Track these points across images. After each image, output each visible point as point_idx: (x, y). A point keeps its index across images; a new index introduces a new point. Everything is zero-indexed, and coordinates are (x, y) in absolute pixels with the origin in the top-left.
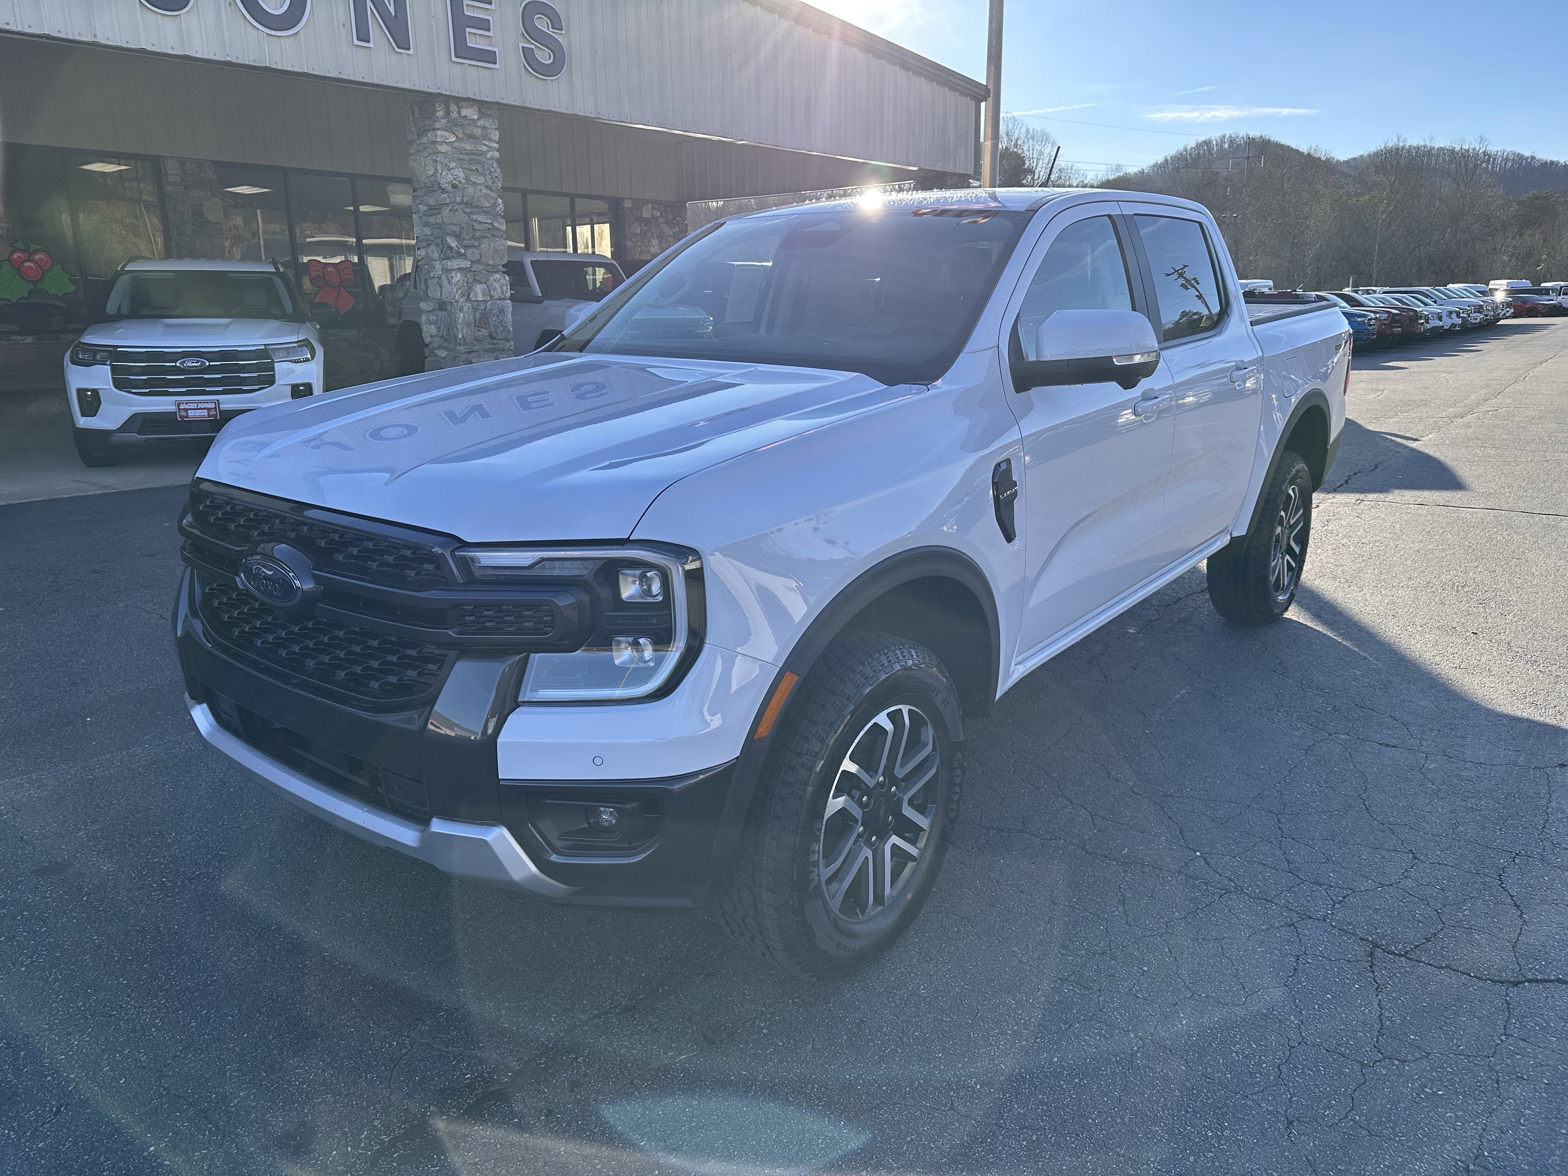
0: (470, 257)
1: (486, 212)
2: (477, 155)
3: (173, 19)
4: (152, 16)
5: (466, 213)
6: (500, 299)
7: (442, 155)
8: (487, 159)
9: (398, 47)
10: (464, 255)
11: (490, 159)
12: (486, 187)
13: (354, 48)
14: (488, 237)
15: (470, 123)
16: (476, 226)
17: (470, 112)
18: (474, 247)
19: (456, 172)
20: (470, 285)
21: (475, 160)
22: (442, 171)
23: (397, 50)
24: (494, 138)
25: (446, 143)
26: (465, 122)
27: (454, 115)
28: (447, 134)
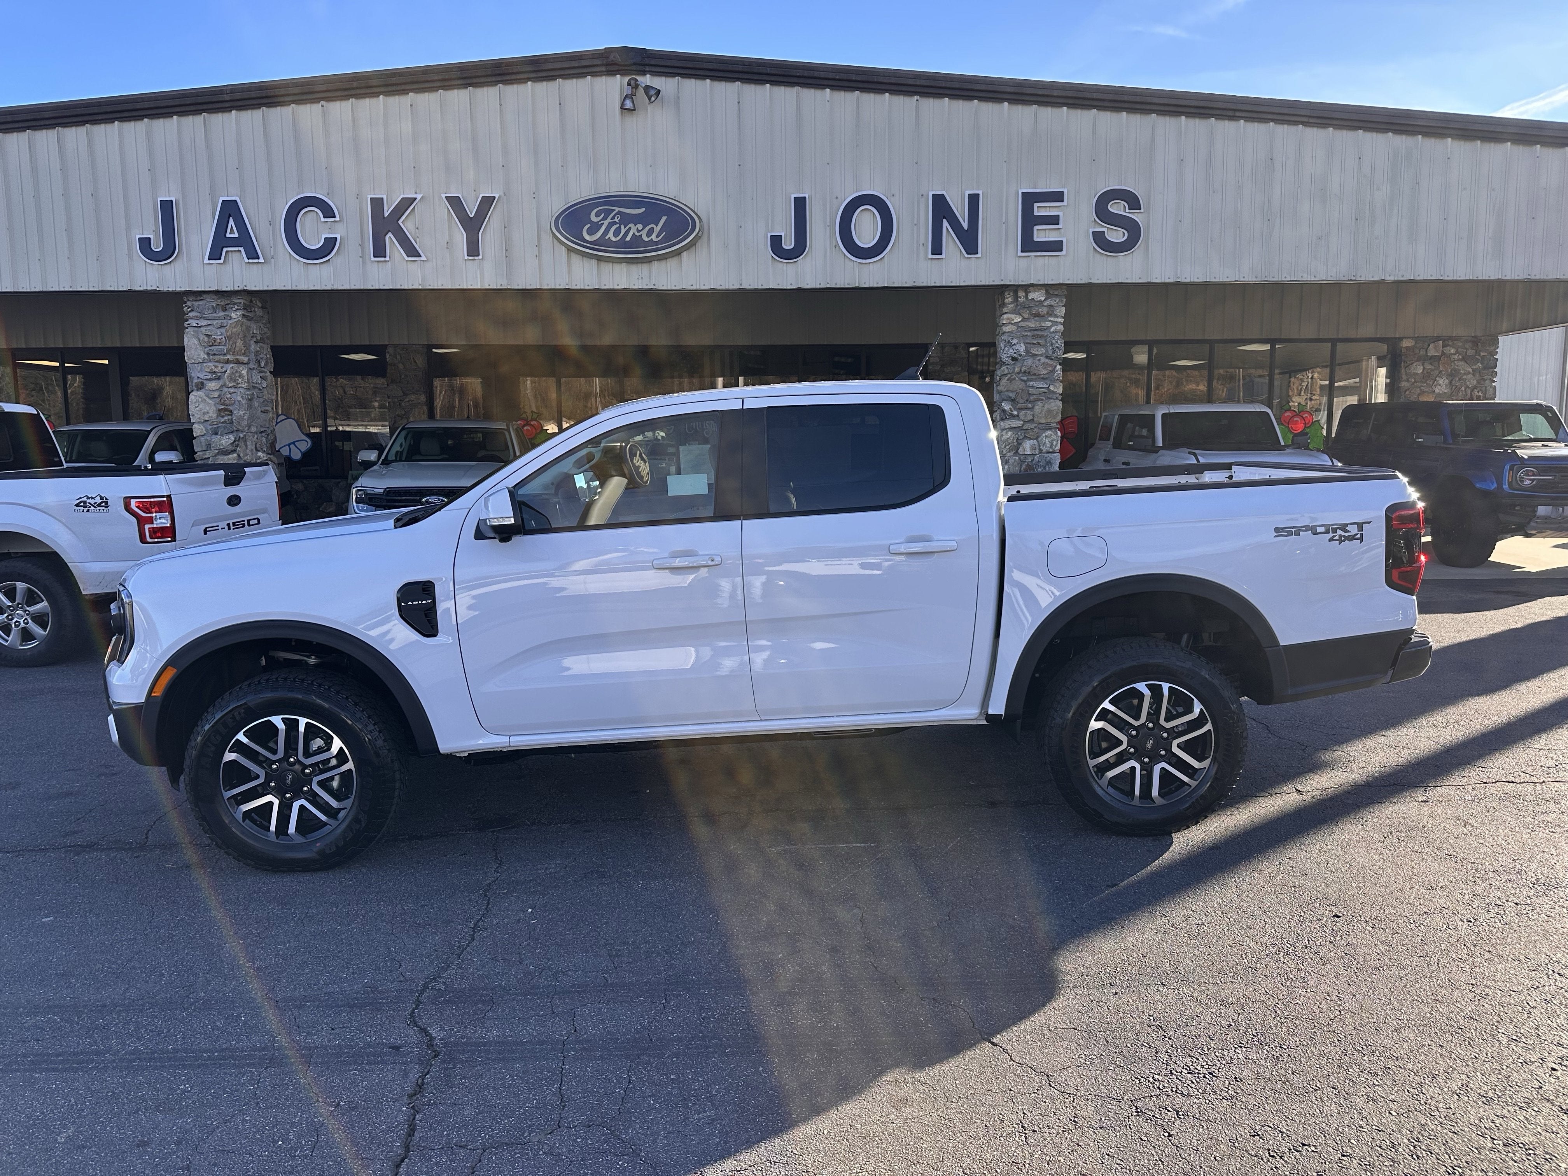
0: (1022, 417)
1: (1043, 378)
2: (1041, 330)
3: (793, 264)
4: (780, 265)
5: (1023, 380)
6: (1048, 452)
7: (1008, 334)
8: (1051, 333)
9: (968, 254)
10: (1018, 416)
11: (1053, 332)
12: (1047, 357)
13: (930, 261)
14: (1042, 400)
15: (1037, 304)
16: (1032, 391)
17: (1037, 295)
18: (1029, 409)
19: (1017, 347)
20: (1020, 442)
21: (1038, 335)
22: (1005, 347)
23: (966, 256)
24: (1059, 314)
25: (1012, 324)
26: (1032, 304)
27: (1022, 299)
28: (1012, 316)
